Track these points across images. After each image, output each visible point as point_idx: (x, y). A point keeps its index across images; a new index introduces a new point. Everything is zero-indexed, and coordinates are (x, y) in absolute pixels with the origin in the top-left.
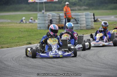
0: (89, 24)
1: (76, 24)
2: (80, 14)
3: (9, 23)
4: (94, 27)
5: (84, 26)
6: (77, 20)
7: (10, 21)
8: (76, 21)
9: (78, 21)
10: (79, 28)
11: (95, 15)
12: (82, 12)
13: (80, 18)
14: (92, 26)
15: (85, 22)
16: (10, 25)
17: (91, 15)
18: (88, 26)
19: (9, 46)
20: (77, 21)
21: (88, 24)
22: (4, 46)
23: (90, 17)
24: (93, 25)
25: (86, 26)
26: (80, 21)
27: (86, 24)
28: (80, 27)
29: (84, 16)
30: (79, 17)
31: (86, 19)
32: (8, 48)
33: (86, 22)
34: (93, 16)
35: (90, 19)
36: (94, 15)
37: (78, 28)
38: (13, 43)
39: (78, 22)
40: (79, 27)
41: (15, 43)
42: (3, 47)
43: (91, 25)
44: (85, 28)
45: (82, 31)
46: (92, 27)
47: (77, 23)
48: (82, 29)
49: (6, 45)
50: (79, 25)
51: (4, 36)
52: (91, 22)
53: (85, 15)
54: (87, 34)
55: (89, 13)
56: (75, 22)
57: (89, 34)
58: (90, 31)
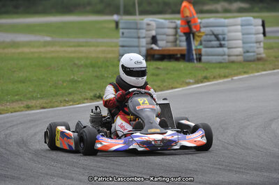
0: (251, 47)
1: (218, 47)
2: (226, 21)
3: (46, 44)
4: (264, 56)
5: (238, 53)
6: (220, 37)
7: (48, 39)
8: (218, 39)
9: (224, 39)
10: (226, 57)
11: (266, 25)
12: (234, 17)
13: (229, 32)
14: (260, 54)
15: (240, 42)
16: (49, 49)
17: (255, 26)
18: (248, 52)
19: (46, 103)
21: (248, 49)
22: (33, 104)
23: (253, 29)
24: (261, 50)
25: (244, 52)
26: (228, 40)
27: (243, 47)
28: (229, 56)
29: (239, 27)
30: (226, 29)
31: (243, 34)
32: (43, 108)
33: (244, 43)
34: (261, 28)
35: (253, 36)
36: (263, 25)
37: (224, 59)
38: (57, 95)
39: (223, 42)
40: (224, 55)
41: (63, 95)
42: (32, 106)
43: (255, 49)
44: (240, 58)
45: (234, 66)
46: (259, 56)
47: (221, 46)
48: (233, 62)
49: (39, 102)
50: (225, 49)
51: (35, 78)
52: (256, 42)
53: (242, 26)
54: (245, 73)
55: (252, 18)
56: (216, 43)
57: (252, 73)
58: (253, 65)
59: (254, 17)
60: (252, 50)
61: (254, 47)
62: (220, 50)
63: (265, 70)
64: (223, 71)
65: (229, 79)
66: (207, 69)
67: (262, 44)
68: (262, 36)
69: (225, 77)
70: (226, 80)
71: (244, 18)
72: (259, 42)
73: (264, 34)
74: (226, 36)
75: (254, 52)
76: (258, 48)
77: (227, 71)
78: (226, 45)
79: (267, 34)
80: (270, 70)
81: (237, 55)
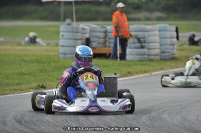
0: (166, 48)
1: (139, 48)
2: (148, 27)
4: (177, 55)
5: (156, 53)
6: (142, 40)
7: (2, 39)
9: (145, 42)
11: (179, 31)
12: (153, 24)
13: (149, 36)
14: (174, 54)
15: (158, 44)
16: (3, 47)
17: (170, 31)
18: (164, 52)
20: (141, 43)
21: (164, 50)
23: (168, 34)
24: (175, 51)
25: (161, 53)
26: (148, 43)
27: (160, 49)
28: (149, 55)
29: (157, 32)
30: (146, 34)
31: (160, 38)
33: (161, 45)
34: (175, 34)
35: (169, 40)
36: (177, 31)
37: (144, 58)
38: (7, 85)
39: (144, 44)
40: (145, 55)
41: (13, 85)
43: (170, 50)
44: (158, 57)
45: (152, 63)
46: (173, 56)
47: (142, 47)
48: (152, 60)
50: (146, 50)
52: (171, 45)
53: (159, 31)
54: (162, 69)
55: (167, 25)
56: (139, 45)
57: (167, 69)
58: (168, 63)
59: (170, 25)
60: (167, 51)
61: (169, 48)
62: (141, 50)
63: (178, 68)
64: (143, 68)
65: (149, 74)
66: (130, 66)
67: (176, 46)
68: (175, 39)
69: (146, 72)
70: (145, 75)
71: (161, 25)
72: (173, 45)
73: (178, 38)
74: (146, 40)
75: (169, 53)
76: (172, 49)
77: (146, 67)
78: (146, 47)
79: (180, 39)
80: (181, 67)
81: (155, 55)
